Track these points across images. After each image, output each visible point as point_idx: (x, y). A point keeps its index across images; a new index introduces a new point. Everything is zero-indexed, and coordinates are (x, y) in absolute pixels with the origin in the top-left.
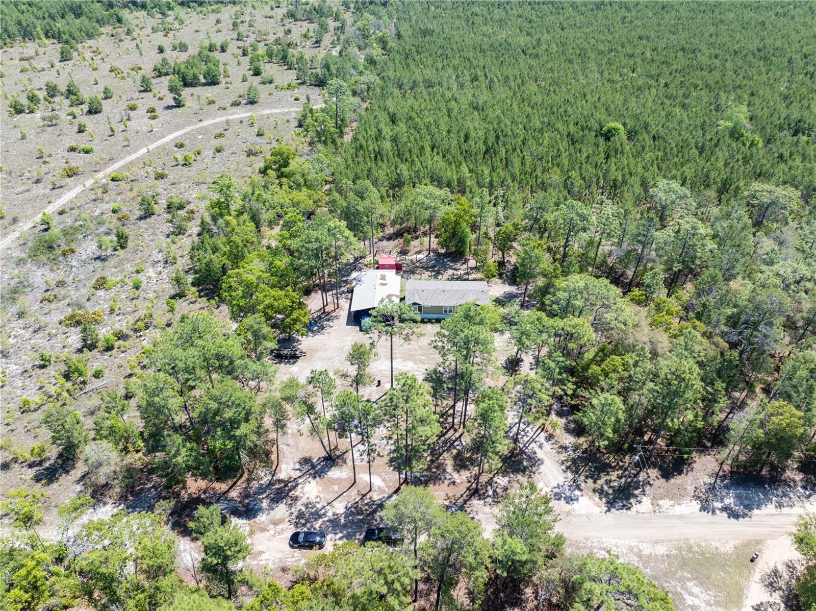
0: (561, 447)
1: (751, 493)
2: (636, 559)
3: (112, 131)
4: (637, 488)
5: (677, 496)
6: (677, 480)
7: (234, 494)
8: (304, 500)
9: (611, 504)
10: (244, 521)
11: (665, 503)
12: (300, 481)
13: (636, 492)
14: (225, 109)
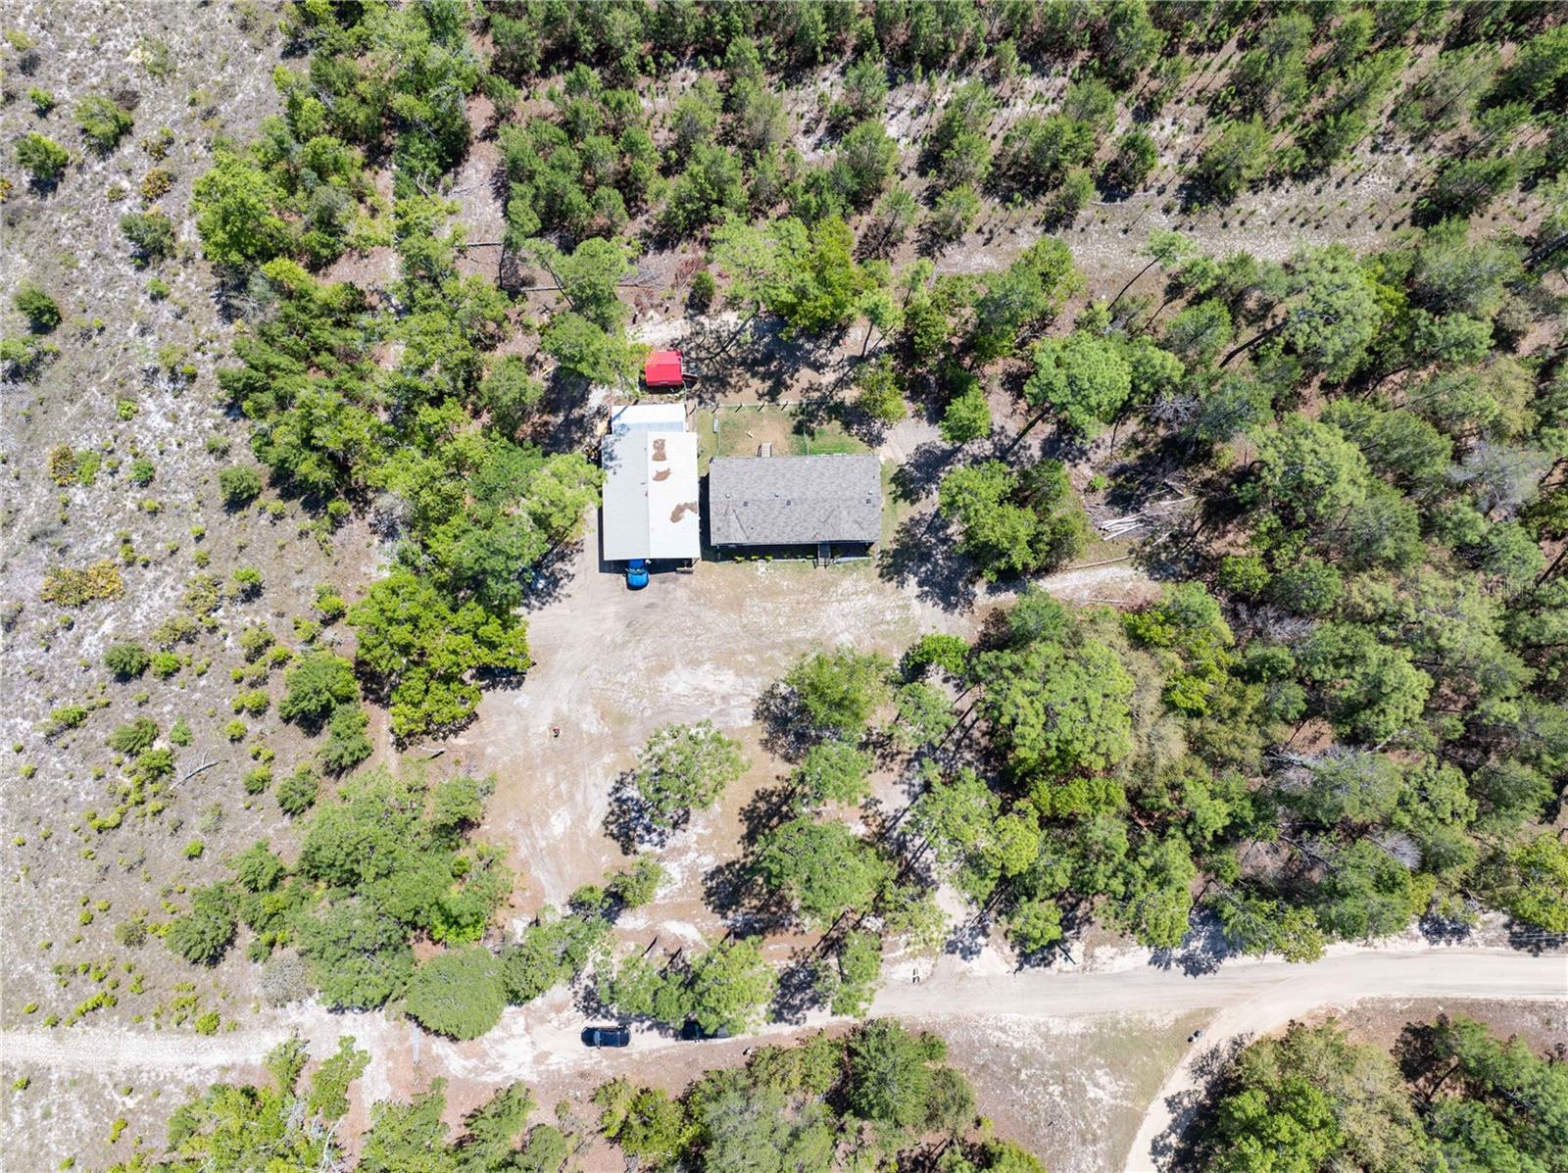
2: (1040, 1041)
4: (1070, 929)
8: (588, 970)
9: (1025, 958)
11: (1104, 952)
13: (1068, 935)
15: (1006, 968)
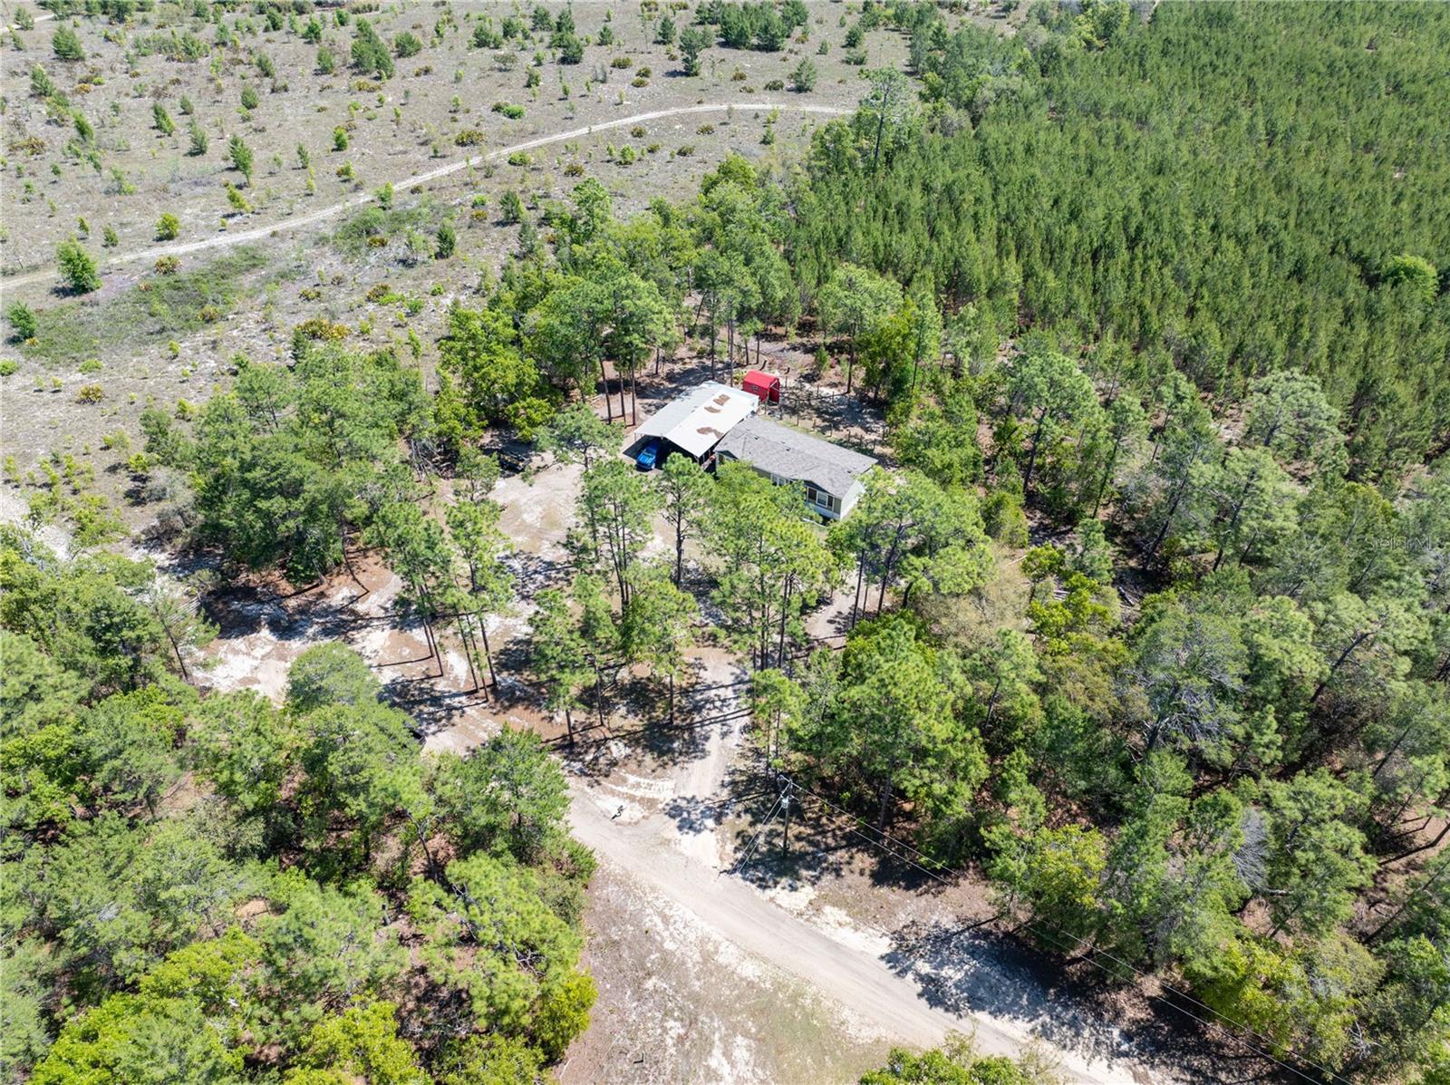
1: (1009, 985)
2: (697, 957)
3: (566, 92)
6: (892, 894)
7: (292, 603)
8: (357, 647)
10: (274, 638)
11: (833, 914)
12: (375, 623)
14: (751, 91)
15: (717, 862)
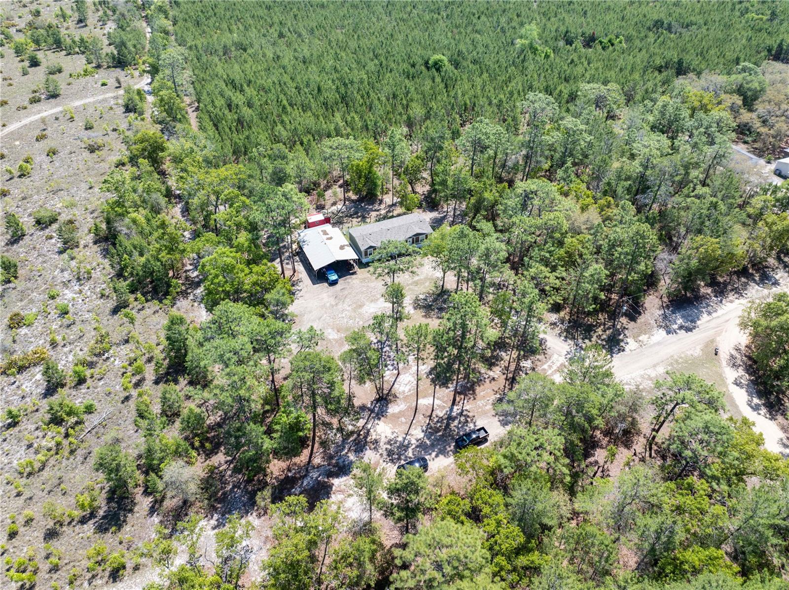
0: (551, 324)
1: (689, 311)
2: (649, 382)
4: (620, 335)
5: (647, 330)
6: (641, 319)
8: (383, 440)
9: (611, 352)
11: (643, 338)
12: (369, 426)
13: (621, 337)
14: (25, 108)
